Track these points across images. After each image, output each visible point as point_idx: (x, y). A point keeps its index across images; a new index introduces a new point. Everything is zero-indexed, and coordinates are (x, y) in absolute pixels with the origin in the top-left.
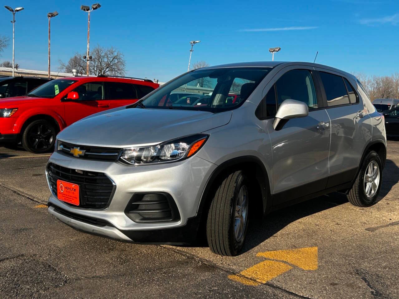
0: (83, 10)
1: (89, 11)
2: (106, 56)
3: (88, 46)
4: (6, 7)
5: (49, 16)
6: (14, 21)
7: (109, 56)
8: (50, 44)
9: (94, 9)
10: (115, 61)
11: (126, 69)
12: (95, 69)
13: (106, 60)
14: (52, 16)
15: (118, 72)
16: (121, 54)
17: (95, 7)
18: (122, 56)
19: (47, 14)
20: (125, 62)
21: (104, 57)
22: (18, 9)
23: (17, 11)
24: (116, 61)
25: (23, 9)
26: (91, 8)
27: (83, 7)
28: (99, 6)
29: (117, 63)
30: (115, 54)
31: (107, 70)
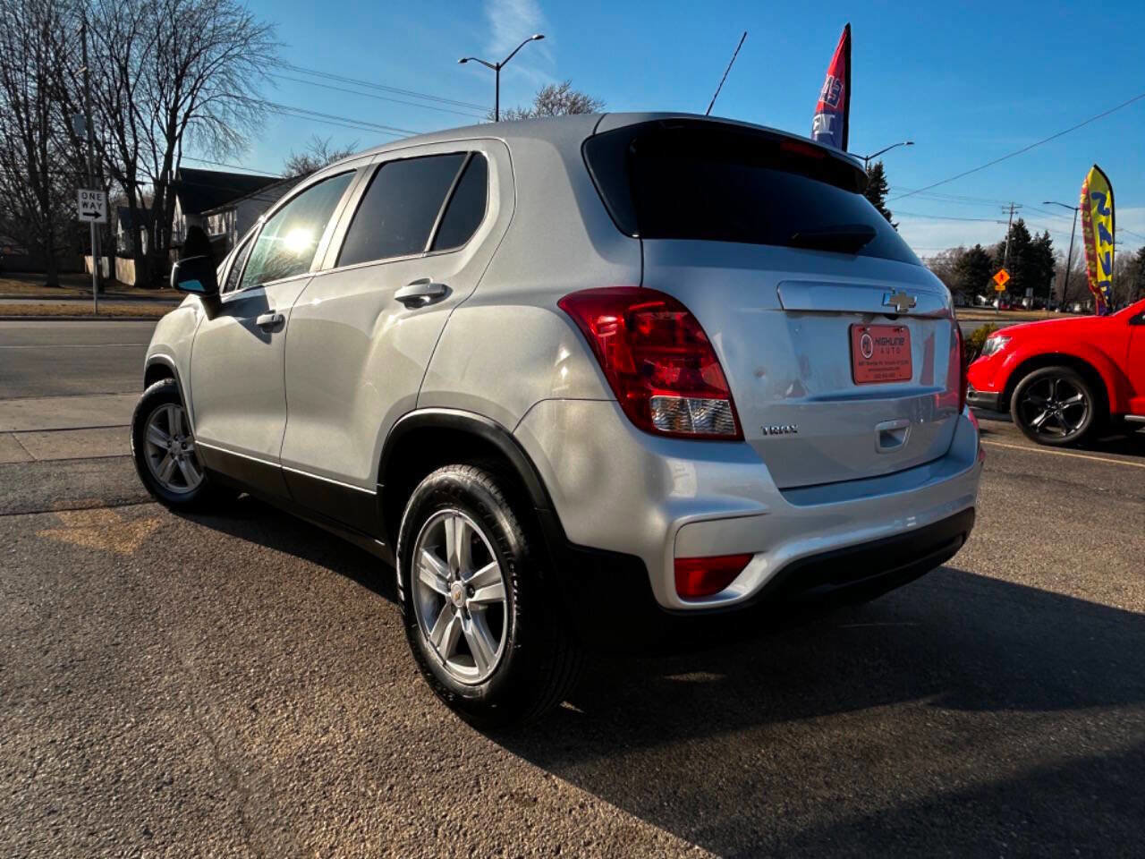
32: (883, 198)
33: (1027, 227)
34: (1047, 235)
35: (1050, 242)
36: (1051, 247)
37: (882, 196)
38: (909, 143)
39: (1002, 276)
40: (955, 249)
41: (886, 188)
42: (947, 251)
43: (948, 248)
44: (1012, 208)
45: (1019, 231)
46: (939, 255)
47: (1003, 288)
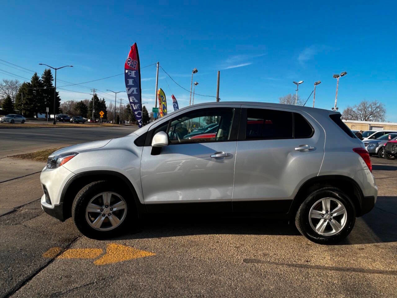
0: (334, 78)
1: (338, 78)
2: (370, 107)
3: (336, 101)
4: (294, 82)
5: (315, 84)
6: (298, 90)
7: (373, 106)
8: (314, 102)
9: (342, 76)
10: (377, 110)
11: (386, 115)
12: (361, 116)
13: (370, 109)
14: (317, 84)
15: (379, 118)
16: (383, 104)
17: (342, 75)
18: (383, 106)
19: (315, 83)
20: (386, 110)
21: (368, 107)
22: (300, 82)
23: (300, 84)
24: (379, 110)
25: (303, 82)
26: (340, 75)
27: (335, 75)
28: (346, 73)
29: (379, 111)
30: (378, 105)
31: (371, 116)
32: (52, 82)
33: (98, 96)
34: (104, 99)
35: (105, 102)
36: (105, 103)
37: (51, 81)
38: (71, 66)
39: (102, 113)
40: (70, 101)
41: (53, 79)
42: (67, 102)
43: (67, 101)
44: (94, 90)
45: (96, 97)
46: (64, 103)
47: (103, 117)
